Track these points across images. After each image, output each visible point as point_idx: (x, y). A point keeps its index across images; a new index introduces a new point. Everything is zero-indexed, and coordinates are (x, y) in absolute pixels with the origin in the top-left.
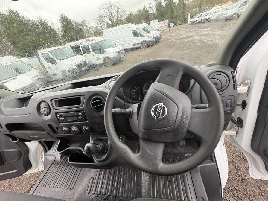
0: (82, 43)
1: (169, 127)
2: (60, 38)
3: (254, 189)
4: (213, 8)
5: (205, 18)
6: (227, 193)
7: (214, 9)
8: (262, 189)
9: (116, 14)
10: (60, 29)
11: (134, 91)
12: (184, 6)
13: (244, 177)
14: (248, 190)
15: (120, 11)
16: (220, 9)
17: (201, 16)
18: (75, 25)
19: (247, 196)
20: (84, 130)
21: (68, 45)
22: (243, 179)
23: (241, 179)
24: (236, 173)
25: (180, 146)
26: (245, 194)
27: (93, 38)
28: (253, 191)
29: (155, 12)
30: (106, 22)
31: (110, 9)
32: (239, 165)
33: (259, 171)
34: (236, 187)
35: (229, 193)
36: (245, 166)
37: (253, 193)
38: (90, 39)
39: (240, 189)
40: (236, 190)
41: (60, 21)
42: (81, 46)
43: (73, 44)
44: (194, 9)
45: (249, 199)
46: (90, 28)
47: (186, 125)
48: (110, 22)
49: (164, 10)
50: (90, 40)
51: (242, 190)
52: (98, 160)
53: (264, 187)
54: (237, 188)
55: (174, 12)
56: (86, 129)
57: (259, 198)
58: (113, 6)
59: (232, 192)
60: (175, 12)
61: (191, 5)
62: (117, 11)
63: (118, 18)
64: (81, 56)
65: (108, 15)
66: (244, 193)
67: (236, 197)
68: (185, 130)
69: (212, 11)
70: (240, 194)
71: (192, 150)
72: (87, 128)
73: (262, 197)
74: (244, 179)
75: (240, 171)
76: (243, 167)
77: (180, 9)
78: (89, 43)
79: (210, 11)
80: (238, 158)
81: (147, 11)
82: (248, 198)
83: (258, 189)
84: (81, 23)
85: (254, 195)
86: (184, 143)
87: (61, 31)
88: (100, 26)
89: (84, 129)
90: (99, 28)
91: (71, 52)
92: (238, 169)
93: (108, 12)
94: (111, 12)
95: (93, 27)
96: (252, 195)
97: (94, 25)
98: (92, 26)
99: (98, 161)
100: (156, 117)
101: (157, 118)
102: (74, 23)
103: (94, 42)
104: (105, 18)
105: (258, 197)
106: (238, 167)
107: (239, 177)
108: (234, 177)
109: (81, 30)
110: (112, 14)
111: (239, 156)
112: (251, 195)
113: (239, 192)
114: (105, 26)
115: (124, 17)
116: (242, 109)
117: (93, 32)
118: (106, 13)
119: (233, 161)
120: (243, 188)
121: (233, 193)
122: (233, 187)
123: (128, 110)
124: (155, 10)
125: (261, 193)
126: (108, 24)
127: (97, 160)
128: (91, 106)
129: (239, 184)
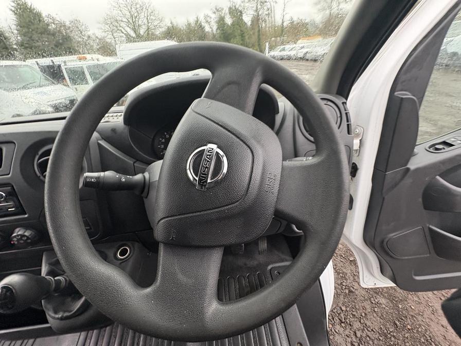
0: (67, 62)
1: (233, 205)
2: (15, 47)
3: (365, 304)
4: (299, 41)
5: (289, 53)
6: (332, 320)
7: (301, 43)
8: (374, 302)
9: (145, 21)
10: (14, 27)
11: (163, 140)
12: (259, 31)
13: (351, 288)
14: (357, 307)
15: (152, 17)
16: (308, 44)
17: (284, 50)
18: (53, 26)
19: (357, 318)
20: (15, 239)
21: (31, 62)
22: (350, 291)
23: (347, 291)
24: (341, 283)
25: (259, 252)
26: (354, 315)
27: (95, 56)
28: (364, 308)
29: (215, 32)
30: (123, 31)
31: (133, 9)
32: (344, 270)
33: (372, 275)
34: (342, 307)
35: (333, 319)
36: (351, 270)
37: (364, 311)
38: (88, 56)
39: (348, 309)
40: (342, 310)
41: (14, 11)
42: (66, 67)
43: (46, 61)
44: (273, 39)
45: (360, 322)
46: (89, 37)
47: (272, 198)
48: (133, 34)
49: (230, 31)
50: (86, 59)
51: (350, 309)
52: (57, 316)
53: (376, 298)
54: (344, 308)
55: (244, 36)
56: (23, 236)
57: (372, 317)
58: (138, 6)
59: (338, 315)
60: (247, 37)
61: (270, 31)
62: (146, 15)
63: (148, 29)
64: (65, 87)
65: (128, 20)
66: (353, 313)
67: (342, 323)
68: (271, 211)
69: (297, 45)
70: (349, 317)
71: (279, 256)
72: (26, 234)
73: (375, 315)
74: (352, 292)
75: (346, 279)
76: (350, 273)
77: (254, 34)
78: (84, 64)
79: (294, 45)
80: (342, 260)
81: (201, 27)
82: (358, 321)
83: (370, 302)
84: (67, 24)
85: (365, 314)
86: (266, 244)
87: (16, 32)
88: (110, 36)
89: (15, 236)
90: (109, 41)
91: (39, 76)
92: (342, 277)
93: (128, 14)
94: (135, 15)
95: (97, 37)
96: (363, 314)
97: (100, 34)
98: (94, 34)
99: (58, 319)
100: (197, 179)
101: (202, 182)
102: (50, 20)
103: (96, 62)
104: (122, 24)
105: (370, 316)
106: (343, 273)
107: (345, 289)
108: (338, 291)
109: (67, 39)
110: (137, 19)
111: (344, 256)
112: (362, 316)
113: (346, 314)
114: (123, 38)
115: (160, 29)
116: (352, 179)
117: (95, 47)
118: (125, 15)
119: (336, 265)
120: (350, 306)
121: (339, 317)
122: (339, 308)
123: (139, 177)
124: (215, 28)
125: (373, 309)
126: (128, 36)
127: (54, 318)
128: (38, 172)
129: (346, 300)
